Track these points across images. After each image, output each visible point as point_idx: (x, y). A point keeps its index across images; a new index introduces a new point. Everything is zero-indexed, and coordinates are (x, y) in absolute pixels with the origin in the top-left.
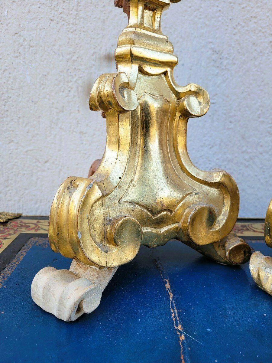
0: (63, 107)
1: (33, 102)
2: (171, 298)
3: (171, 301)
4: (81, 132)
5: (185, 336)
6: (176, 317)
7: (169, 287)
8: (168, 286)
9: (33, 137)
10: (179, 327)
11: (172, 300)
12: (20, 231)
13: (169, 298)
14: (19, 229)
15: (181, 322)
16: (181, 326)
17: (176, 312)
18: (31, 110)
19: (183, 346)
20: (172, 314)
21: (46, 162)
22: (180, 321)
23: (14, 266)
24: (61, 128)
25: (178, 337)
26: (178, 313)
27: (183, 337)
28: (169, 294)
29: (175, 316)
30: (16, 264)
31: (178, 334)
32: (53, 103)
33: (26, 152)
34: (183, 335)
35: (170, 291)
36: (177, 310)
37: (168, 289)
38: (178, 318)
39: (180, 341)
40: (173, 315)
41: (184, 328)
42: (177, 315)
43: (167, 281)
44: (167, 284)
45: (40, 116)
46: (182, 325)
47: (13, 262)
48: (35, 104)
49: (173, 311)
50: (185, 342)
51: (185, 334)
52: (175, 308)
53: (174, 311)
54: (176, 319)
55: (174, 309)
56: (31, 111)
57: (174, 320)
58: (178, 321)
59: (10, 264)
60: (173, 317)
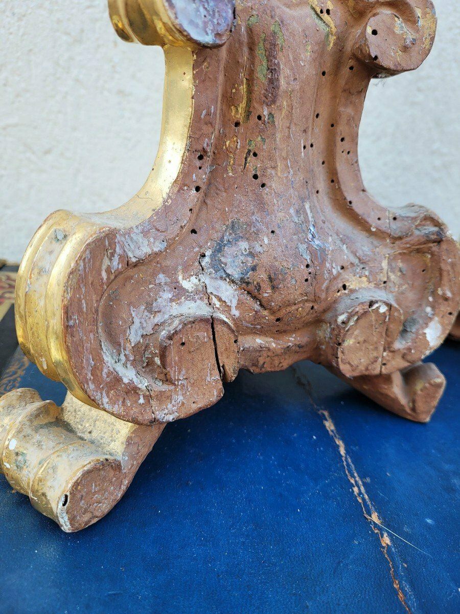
0: (82, 31)
1: (14, 14)
2: (342, 451)
3: (344, 459)
4: (121, 92)
5: (390, 535)
6: (363, 495)
7: (333, 428)
8: (329, 425)
9: (18, 95)
10: (375, 517)
11: (346, 458)
12: (10, 298)
13: (339, 452)
14: (7, 295)
15: (374, 507)
16: (376, 514)
17: (360, 483)
18: (11, 34)
19: (393, 560)
20: (354, 487)
21: (47, 152)
22: (372, 504)
23: (15, 380)
24: (77, 80)
25: (377, 540)
26: (365, 484)
27: (386, 540)
28: (337, 443)
29: (360, 493)
30: (18, 375)
31: (376, 531)
32: (59, 21)
33: (4, 129)
34: (385, 535)
35: (336, 438)
36: (361, 478)
37: (332, 431)
38: (366, 497)
39: (384, 548)
40: (356, 489)
41: (384, 518)
42: (362, 489)
43: (326, 413)
44: (326, 420)
45: (30, 50)
46: (379, 513)
47: (11, 370)
48: (20, 19)
49: (352, 481)
50: (393, 549)
51: (389, 532)
52: (356, 475)
53: (356, 482)
54: (363, 499)
55: (354, 477)
56: (11, 37)
57: (360, 501)
58: (369, 503)
59: (6, 376)
60: (357, 495)
